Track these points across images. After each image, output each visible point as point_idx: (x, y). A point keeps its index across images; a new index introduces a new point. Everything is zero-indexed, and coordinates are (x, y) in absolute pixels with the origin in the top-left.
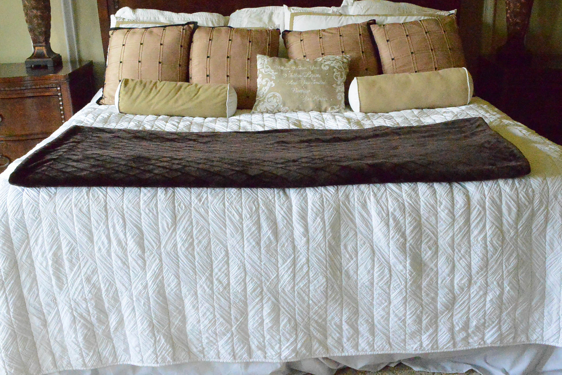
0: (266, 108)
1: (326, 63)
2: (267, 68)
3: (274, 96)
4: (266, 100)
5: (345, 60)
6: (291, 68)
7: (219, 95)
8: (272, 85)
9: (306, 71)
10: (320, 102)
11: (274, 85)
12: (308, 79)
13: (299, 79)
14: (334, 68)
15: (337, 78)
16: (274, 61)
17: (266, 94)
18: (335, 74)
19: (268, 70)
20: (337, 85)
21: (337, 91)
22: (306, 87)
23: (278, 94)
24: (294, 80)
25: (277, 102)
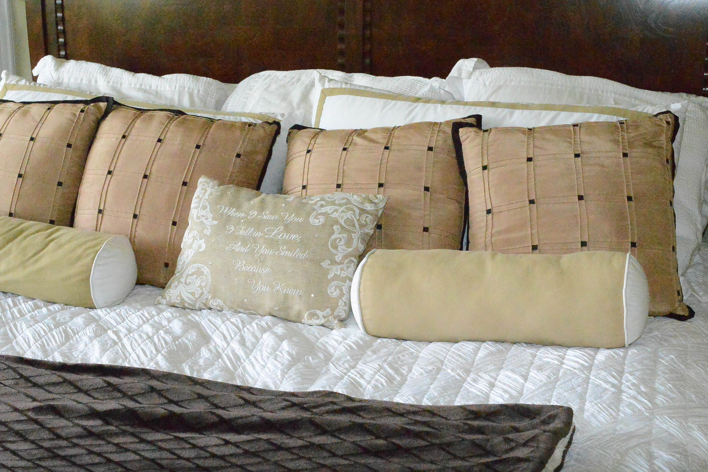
0: (180, 295)
1: (323, 210)
2: (204, 208)
3: (199, 273)
4: (183, 280)
5: (369, 207)
6: (248, 214)
7: (79, 258)
8: (200, 247)
9: (276, 224)
10: (286, 296)
11: (204, 246)
12: (273, 243)
13: (255, 240)
14: (336, 222)
15: (336, 248)
16: (222, 195)
17: (188, 265)
18: (333, 237)
19: (203, 213)
20: (334, 262)
21: (330, 276)
22: (262, 261)
23: (206, 270)
24: (245, 241)
25: (200, 286)
